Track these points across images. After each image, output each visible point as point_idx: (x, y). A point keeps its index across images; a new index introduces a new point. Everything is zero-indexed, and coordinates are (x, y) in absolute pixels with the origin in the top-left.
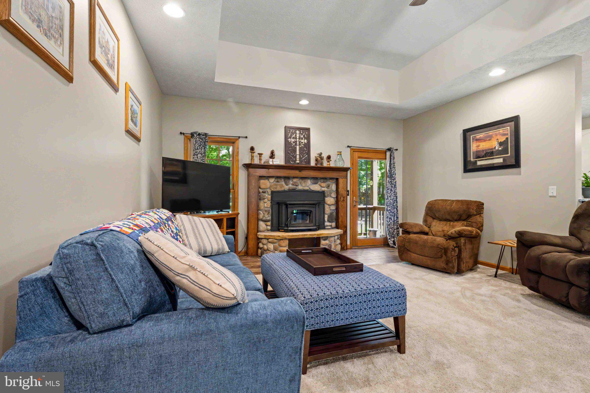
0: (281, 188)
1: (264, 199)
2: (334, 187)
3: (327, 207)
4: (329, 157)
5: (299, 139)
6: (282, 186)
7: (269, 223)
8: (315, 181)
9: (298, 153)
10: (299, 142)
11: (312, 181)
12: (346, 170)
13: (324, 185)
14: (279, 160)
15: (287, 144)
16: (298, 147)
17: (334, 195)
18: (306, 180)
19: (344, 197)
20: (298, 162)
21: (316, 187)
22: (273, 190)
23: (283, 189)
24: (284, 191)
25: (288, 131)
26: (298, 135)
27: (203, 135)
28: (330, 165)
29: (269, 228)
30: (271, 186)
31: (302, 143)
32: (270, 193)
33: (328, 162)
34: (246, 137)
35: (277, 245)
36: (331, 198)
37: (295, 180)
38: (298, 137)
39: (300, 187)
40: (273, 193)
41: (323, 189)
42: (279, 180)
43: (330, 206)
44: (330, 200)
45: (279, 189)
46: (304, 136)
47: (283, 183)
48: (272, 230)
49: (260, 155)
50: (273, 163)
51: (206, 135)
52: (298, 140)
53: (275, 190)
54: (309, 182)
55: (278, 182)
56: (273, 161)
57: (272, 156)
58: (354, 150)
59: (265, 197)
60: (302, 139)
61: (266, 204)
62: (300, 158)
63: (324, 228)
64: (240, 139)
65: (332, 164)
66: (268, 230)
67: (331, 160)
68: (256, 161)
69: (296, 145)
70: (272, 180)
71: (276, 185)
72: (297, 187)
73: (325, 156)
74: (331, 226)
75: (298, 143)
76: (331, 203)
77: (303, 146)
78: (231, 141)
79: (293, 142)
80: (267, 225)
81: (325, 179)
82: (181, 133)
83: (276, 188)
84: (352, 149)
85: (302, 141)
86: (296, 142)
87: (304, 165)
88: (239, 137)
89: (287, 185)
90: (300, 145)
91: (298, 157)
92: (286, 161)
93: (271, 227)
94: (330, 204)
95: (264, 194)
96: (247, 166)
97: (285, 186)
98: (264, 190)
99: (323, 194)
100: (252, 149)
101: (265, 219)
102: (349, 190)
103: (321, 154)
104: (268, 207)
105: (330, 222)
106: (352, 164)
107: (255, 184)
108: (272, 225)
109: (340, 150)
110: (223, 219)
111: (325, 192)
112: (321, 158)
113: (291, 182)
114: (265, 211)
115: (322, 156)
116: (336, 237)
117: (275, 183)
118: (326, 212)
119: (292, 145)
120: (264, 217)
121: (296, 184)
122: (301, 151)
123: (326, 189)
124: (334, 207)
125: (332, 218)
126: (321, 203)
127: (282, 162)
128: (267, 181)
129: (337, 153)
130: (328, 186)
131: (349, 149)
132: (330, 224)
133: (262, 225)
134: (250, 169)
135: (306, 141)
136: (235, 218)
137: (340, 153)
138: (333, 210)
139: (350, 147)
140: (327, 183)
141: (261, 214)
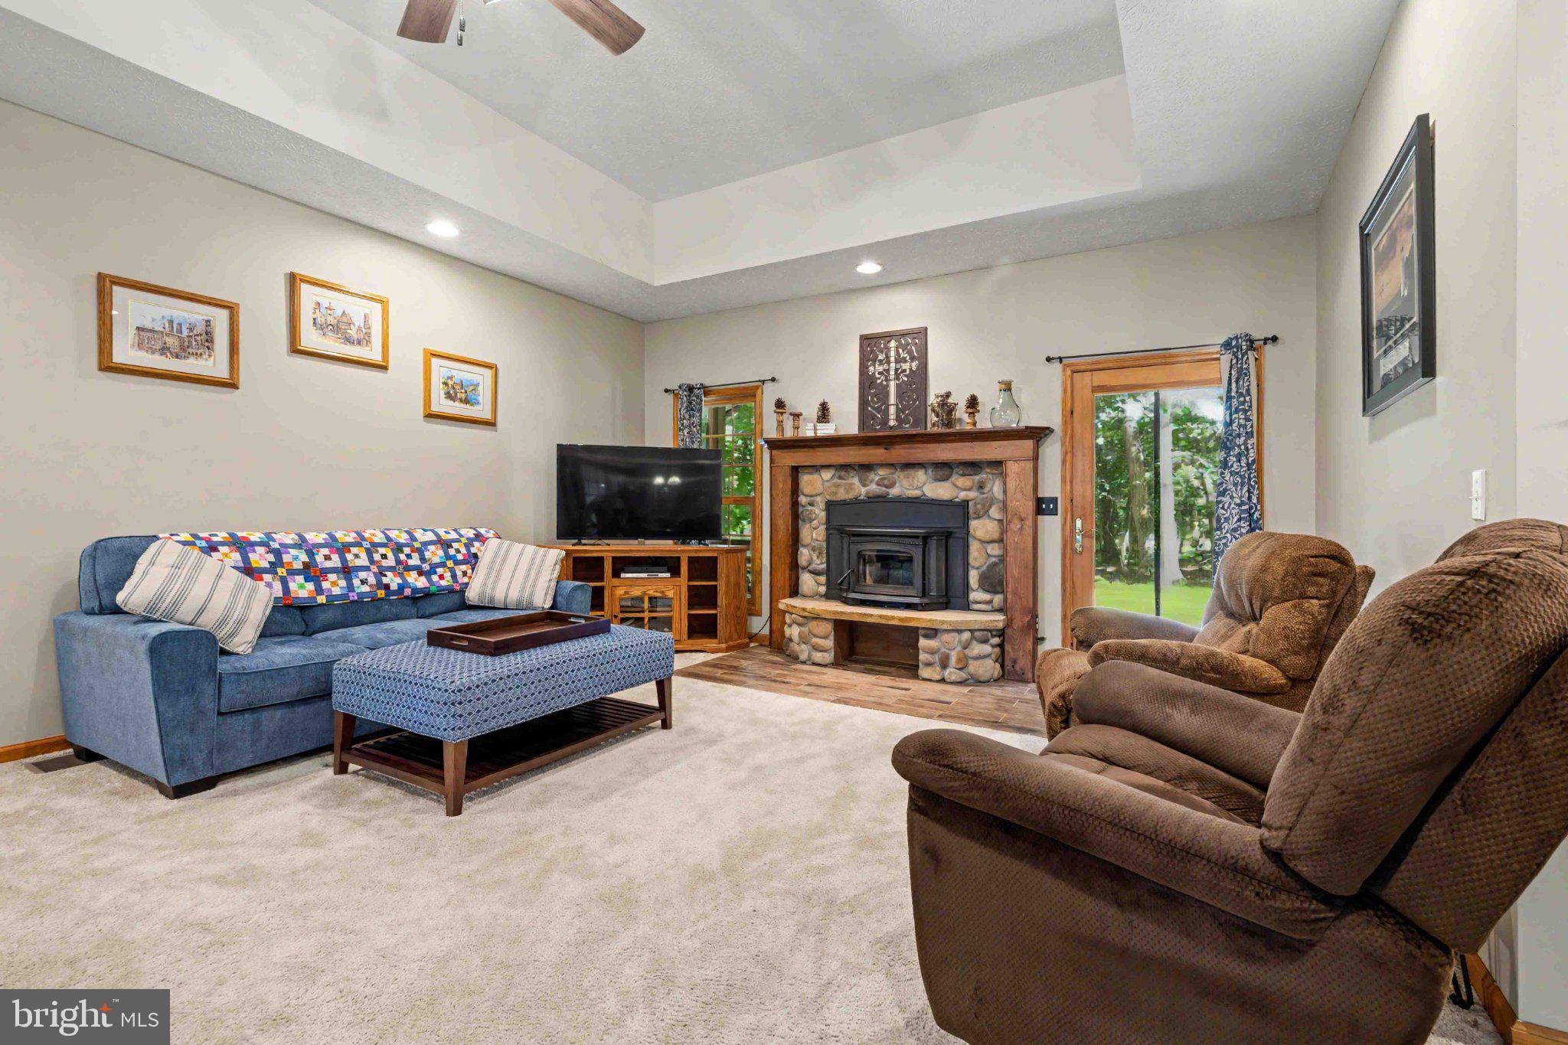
0: (847, 492)
1: (811, 520)
2: (997, 489)
3: (975, 548)
4: (973, 403)
5: (897, 362)
6: (851, 488)
7: (823, 579)
8: (940, 473)
9: (892, 399)
10: (896, 370)
11: (930, 472)
12: (1038, 434)
13: (963, 482)
14: (846, 421)
15: (867, 383)
16: (892, 384)
17: (995, 512)
18: (911, 472)
19: (1022, 520)
20: (892, 423)
21: (941, 491)
22: (828, 497)
23: (850, 496)
24: (856, 502)
25: (871, 345)
26: (893, 353)
27: (699, 389)
28: (974, 424)
29: (823, 589)
30: (825, 489)
31: (905, 371)
32: (822, 506)
33: (972, 414)
34: (773, 380)
35: (805, 629)
36: (988, 521)
37: (882, 472)
38: (892, 359)
39: (895, 492)
40: (830, 506)
41: (963, 495)
42: (843, 473)
43: (985, 545)
44: (982, 528)
45: (842, 495)
46: (910, 352)
47: (856, 481)
48: (828, 596)
49: (797, 416)
51: (703, 387)
52: (893, 365)
53: (834, 499)
54: (921, 475)
55: (840, 478)
56: (815, 429)
57: (824, 414)
58: (1074, 367)
59: (813, 516)
60: (904, 360)
61: (813, 533)
62: (898, 411)
63: (966, 607)
64: (768, 386)
65: (984, 423)
66: (821, 596)
67: (979, 411)
68: (789, 434)
69: (887, 380)
70: (827, 475)
71: (838, 486)
72: (889, 491)
73: (960, 400)
74: (990, 602)
75: (892, 373)
76: (988, 538)
77: (906, 379)
78: (747, 393)
79: (879, 373)
80: (819, 584)
81: (973, 466)
82: (666, 391)
83: (836, 493)
84: (1068, 365)
85: (906, 366)
86: (888, 371)
87: (908, 429)
88: (763, 382)
89: (864, 486)
90: (897, 378)
91: (892, 410)
92: (863, 424)
93: (827, 589)
94: (984, 539)
95: (810, 508)
96: (773, 445)
97: (858, 488)
98: (812, 499)
99: (963, 510)
100: (780, 404)
101: (812, 567)
102: (1057, 498)
103: (948, 395)
104: (820, 538)
105: (987, 591)
106: (1069, 414)
107: (785, 485)
108: (828, 584)
109: (1006, 378)
110: (679, 558)
111: (970, 503)
112: (946, 407)
113: (875, 476)
114: (814, 549)
115: (950, 400)
116: (967, 635)
117: (836, 480)
118: (972, 561)
119: (879, 381)
120: (810, 562)
121: (886, 482)
122: (900, 396)
123: (972, 494)
124: (999, 548)
125: (993, 582)
126: (953, 535)
127: (851, 427)
128: (816, 476)
129: (997, 387)
130: (981, 487)
131: (1057, 367)
132: (987, 597)
133: (807, 581)
134: (774, 452)
135: (914, 365)
136: (716, 558)
137: (1007, 387)
138: (995, 556)
139: (1061, 359)
140: (977, 478)
141: (804, 555)
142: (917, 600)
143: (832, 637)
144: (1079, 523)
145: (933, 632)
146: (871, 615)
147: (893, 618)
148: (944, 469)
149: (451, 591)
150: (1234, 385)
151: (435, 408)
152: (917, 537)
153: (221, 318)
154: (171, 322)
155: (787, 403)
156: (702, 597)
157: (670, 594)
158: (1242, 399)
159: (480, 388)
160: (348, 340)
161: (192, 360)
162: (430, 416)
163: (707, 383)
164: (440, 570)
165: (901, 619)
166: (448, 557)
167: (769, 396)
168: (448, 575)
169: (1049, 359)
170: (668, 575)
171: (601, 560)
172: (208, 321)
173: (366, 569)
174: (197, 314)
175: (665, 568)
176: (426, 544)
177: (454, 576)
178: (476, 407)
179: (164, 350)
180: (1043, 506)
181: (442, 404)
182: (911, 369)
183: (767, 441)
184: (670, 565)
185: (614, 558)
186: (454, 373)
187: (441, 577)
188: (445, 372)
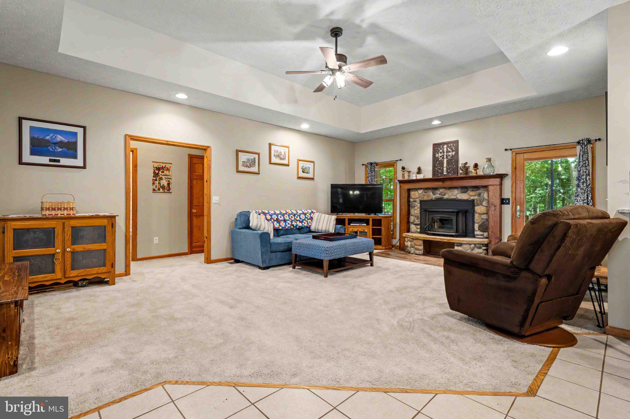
0: (428, 197)
1: (415, 207)
2: (485, 196)
3: (476, 216)
4: (476, 166)
5: (447, 152)
6: (429, 196)
7: (419, 227)
8: (463, 190)
9: (445, 165)
10: (447, 155)
11: (459, 190)
12: (501, 177)
13: (472, 193)
14: (428, 173)
15: (435, 159)
16: (445, 160)
17: (485, 203)
18: (452, 190)
19: (495, 206)
20: (445, 173)
21: (464, 196)
22: (421, 199)
23: (429, 198)
24: (432, 201)
25: (437, 147)
26: (445, 150)
27: (374, 164)
28: (477, 173)
29: (419, 230)
30: (420, 197)
32: (419, 202)
33: (476, 170)
34: (401, 160)
35: (413, 243)
36: (482, 207)
37: (441, 190)
38: (445, 151)
39: (446, 197)
40: (421, 202)
41: (472, 198)
42: (426, 191)
43: (481, 215)
44: (479, 209)
45: (426, 198)
46: (452, 149)
47: (431, 193)
48: (421, 233)
49: (409, 172)
50: (416, 178)
52: (445, 153)
53: (423, 199)
54: (456, 191)
55: (425, 192)
56: (416, 176)
57: (419, 171)
58: (516, 152)
59: (415, 205)
60: (450, 152)
61: (416, 211)
62: (447, 169)
63: (474, 236)
64: (398, 162)
65: (480, 173)
66: (418, 232)
67: (478, 169)
68: (406, 178)
69: (443, 158)
70: (420, 192)
71: (424, 195)
72: (444, 196)
73: (471, 165)
74: (483, 235)
75: (445, 156)
76: (482, 212)
77: (450, 158)
78: (392, 164)
79: (440, 156)
80: (417, 228)
81: (476, 188)
82: (363, 165)
83: (424, 198)
84: (514, 152)
85: (450, 154)
86: (443, 156)
87: (451, 175)
88: (397, 161)
89: (434, 195)
90: (447, 157)
91: (445, 169)
92: (434, 174)
93: (420, 230)
94: (480, 213)
95: (414, 203)
96: (401, 182)
97: (431, 196)
98: (415, 200)
99: (472, 203)
100: (403, 168)
101: (415, 223)
102: (509, 199)
103: (466, 163)
104: (418, 213)
105: (481, 231)
106: (515, 169)
107: (405, 195)
108: (421, 228)
109: (489, 157)
110: (369, 219)
111: (475, 201)
112: (466, 168)
113: (438, 192)
114: (415, 216)
115: (467, 165)
116: (473, 246)
117: (424, 193)
118: (475, 221)
119: (440, 159)
120: (414, 221)
121: (443, 194)
122: (448, 163)
123: (476, 197)
124: (486, 216)
125: (484, 228)
126: (469, 212)
127: (430, 176)
128: (416, 192)
129: (486, 160)
130: (479, 195)
131: (509, 152)
132: (481, 233)
133: (413, 227)
134: (401, 184)
135: (453, 153)
136: (381, 219)
137: (489, 160)
138: (485, 219)
139: (511, 150)
140: (478, 192)
141: (412, 219)
142: (454, 234)
143: (422, 246)
144: (518, 207)
145: (460, 244)
146: (437, 238)
147: (445, 239)
148: (465, 189)
149: (307, 227)
150: (581, 157)
151: (300, 176)
152: (454, 212)
153: (257, 156)
154: (248, 159)
155: (406, 167)
156: (376, 232)
157: (366, 231)
158: (584, 162)
159: (310, 169)
160: (281, 159)
161: (252, 168)
162: (299, 178)
163: (377, 161)
164: (304, 221)
165: (448, 240)
166: (306, 218)
167: (399, 165)
168: (306, 223)
169: (506, 150)
170: (365, 224)
171: (345, 219)
172: (254, 158)
173: (288, 220)
174: (252, 156)
175: (364, 223)
176: (301, 214)
177: (308, 224)
178: (309, 174)
179: (247, 166)
180: (504, 201)
181: (302, 174)
182: (452, 155)
183: (399, 181)
184: (367, 221)
185: (348, 219)
186: (304, 165)
187: (305, 223)
188: (302, 165)
